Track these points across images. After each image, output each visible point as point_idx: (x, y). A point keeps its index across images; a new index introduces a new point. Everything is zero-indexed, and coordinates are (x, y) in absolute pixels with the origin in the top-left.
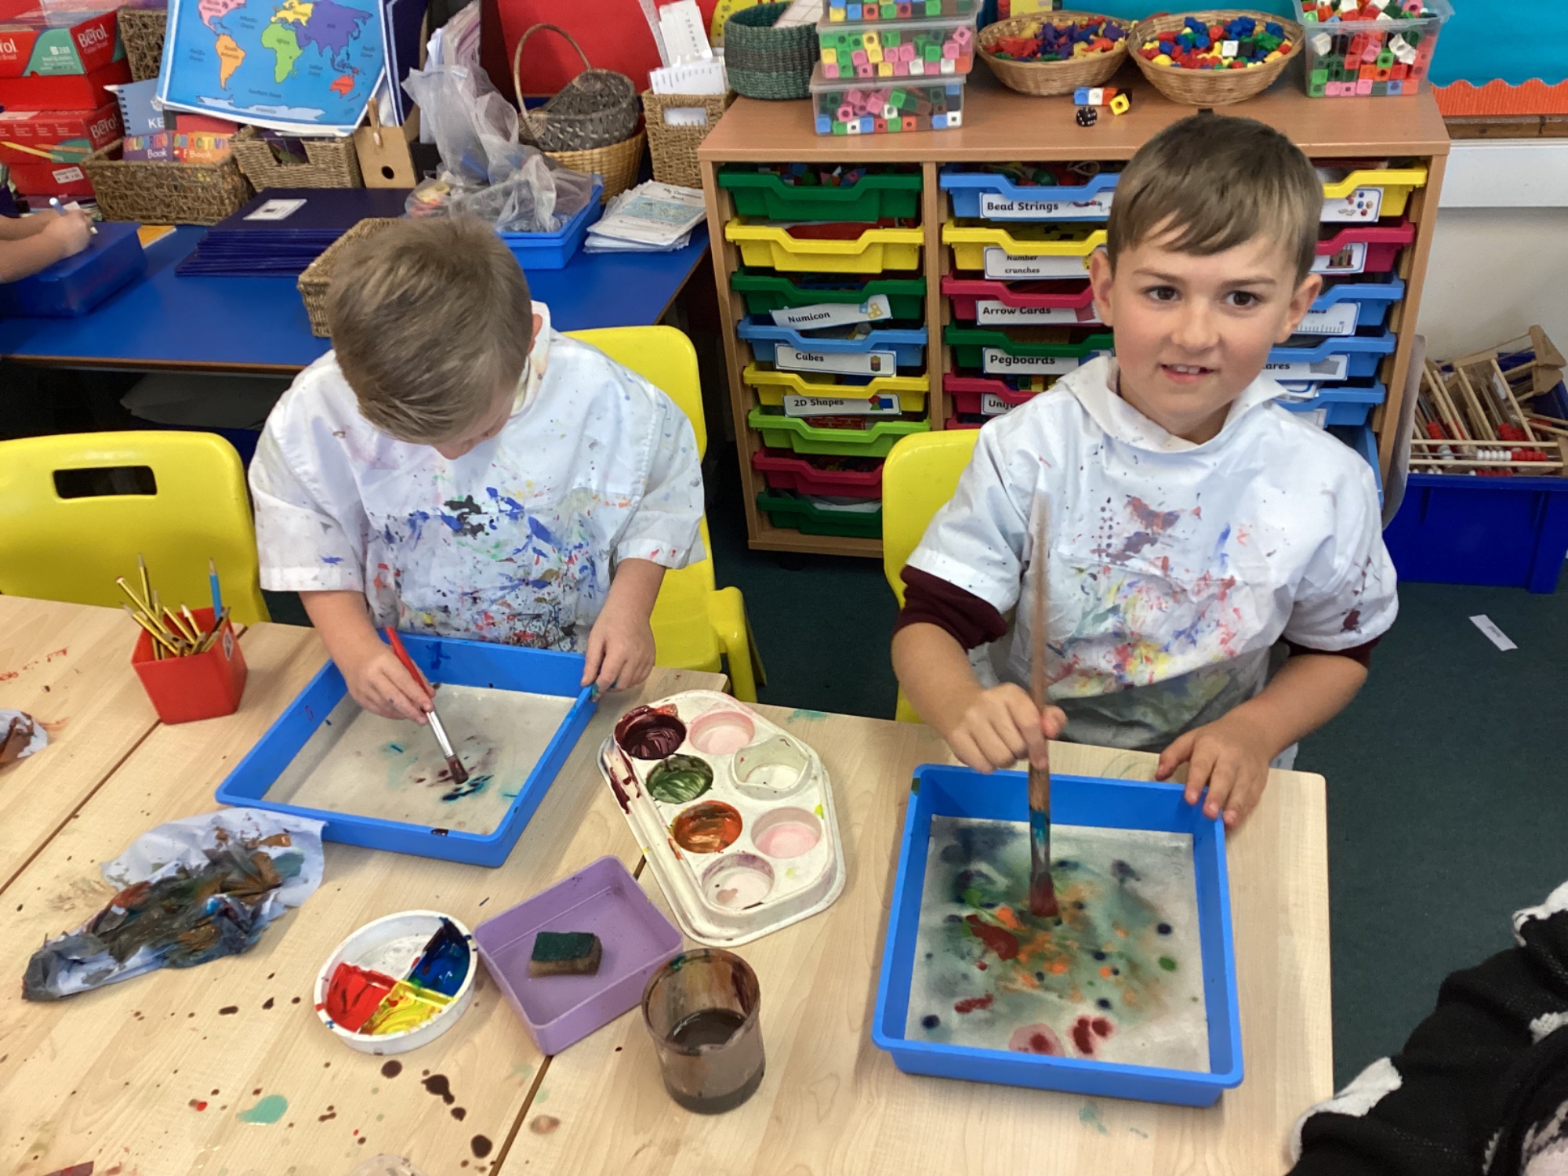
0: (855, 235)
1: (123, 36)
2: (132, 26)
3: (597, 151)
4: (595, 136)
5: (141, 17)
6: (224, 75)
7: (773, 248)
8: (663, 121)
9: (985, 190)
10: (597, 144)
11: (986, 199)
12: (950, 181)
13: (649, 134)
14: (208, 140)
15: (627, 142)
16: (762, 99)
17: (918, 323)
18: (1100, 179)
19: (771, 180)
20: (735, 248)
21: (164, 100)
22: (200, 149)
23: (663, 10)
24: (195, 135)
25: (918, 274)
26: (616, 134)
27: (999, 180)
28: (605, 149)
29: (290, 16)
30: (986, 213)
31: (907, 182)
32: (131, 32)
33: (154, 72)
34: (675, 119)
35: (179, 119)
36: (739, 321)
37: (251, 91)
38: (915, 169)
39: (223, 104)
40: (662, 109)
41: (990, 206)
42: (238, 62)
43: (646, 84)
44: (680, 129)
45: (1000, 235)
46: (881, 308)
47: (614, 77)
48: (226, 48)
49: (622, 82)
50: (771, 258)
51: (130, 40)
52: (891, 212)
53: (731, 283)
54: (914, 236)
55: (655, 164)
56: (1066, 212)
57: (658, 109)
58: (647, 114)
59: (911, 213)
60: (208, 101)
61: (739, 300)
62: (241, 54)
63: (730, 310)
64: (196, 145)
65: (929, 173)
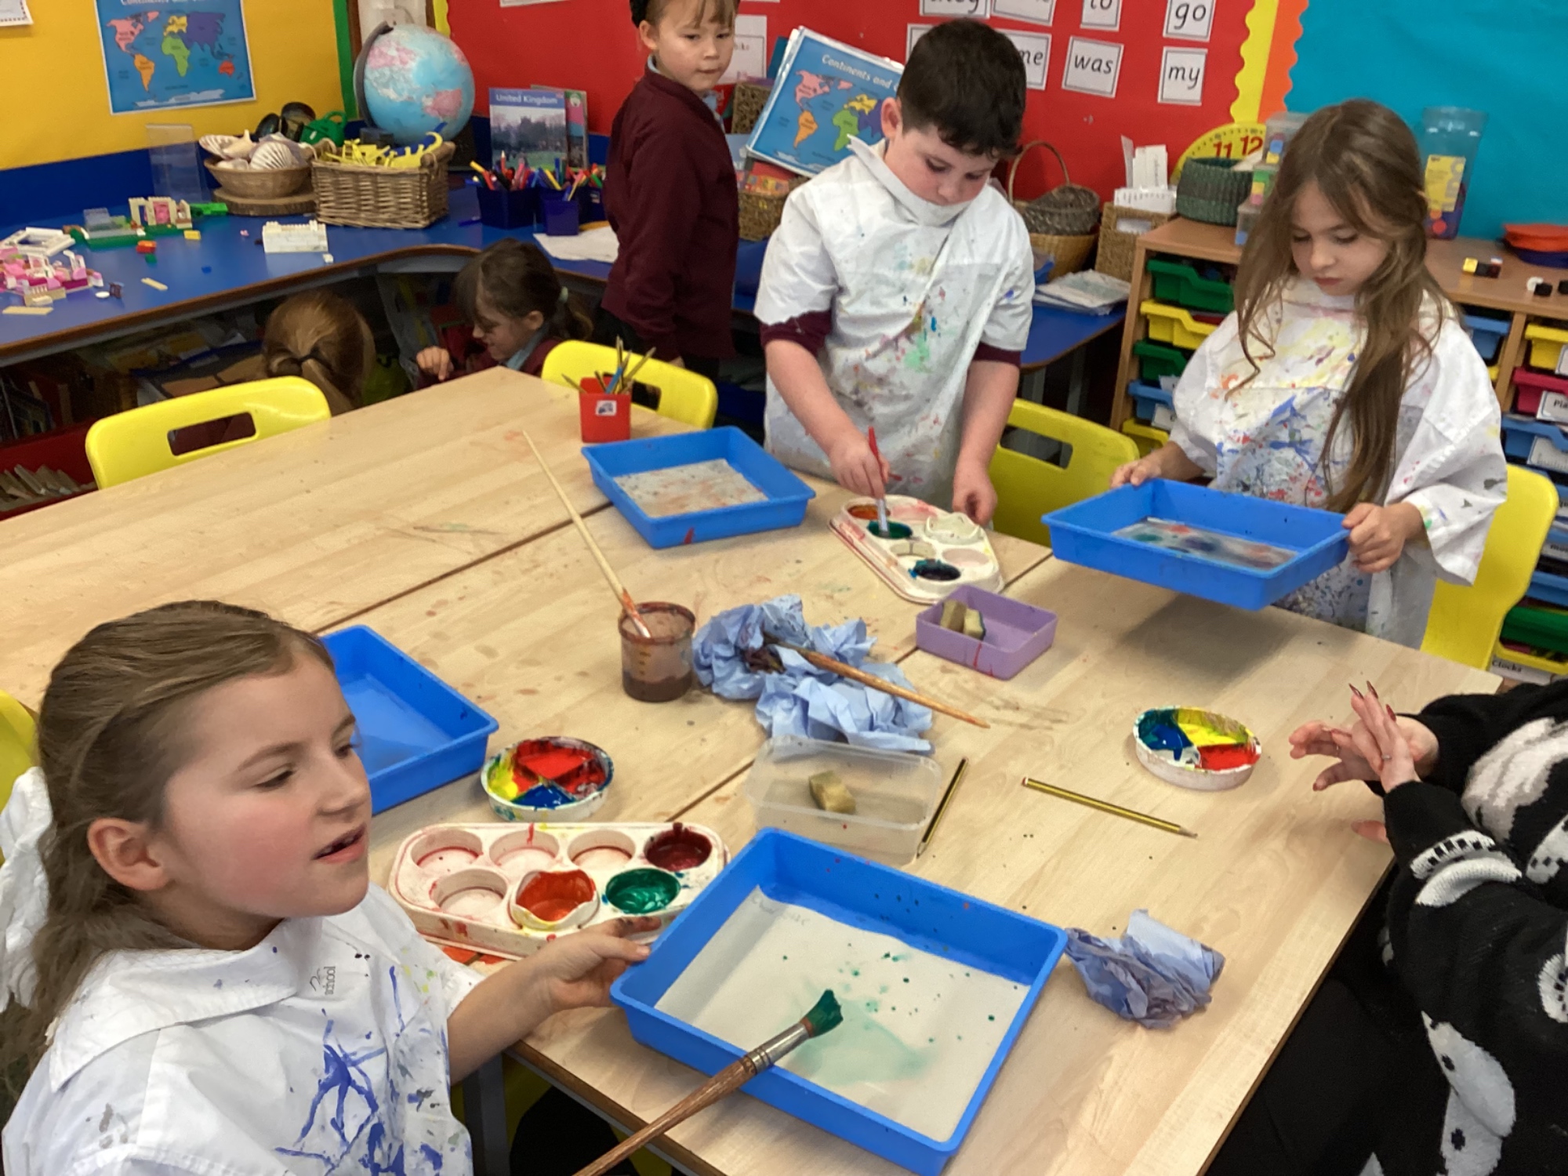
1: (736, 101)
2: (744, 95)
3: (1056, 238)
4: (1058, 227)
5: (752, 90)
6: (799, 138)
7: (1176, 327)
8: (1115, 227)
10: (1059, 233)
13: (1101, 234)
14: (772, 182)
15: (1082, 238)
16: (1199, 221)
19: (1190, 272)
20: (1145, 320)
21: (750, 149)
22: (765, 187)
23: (1138, 151)
24: (763, 177)
26: (1075, 229)
28: (1063, 238)
29: (858, 106)
32: (742, 98)
33: (748, 129)
34: (1124, 227)
35: (756, 164)
36: (1132, 381)
37: (814, 153)
39: (790, 158)
40: (1118, 217)
42: (811, 132)
43: (1111, 198)
44: (1125, 235)
47: (1085, 192)
48: (807, 120)
49: (1091, 196)
50: (1172, 336)
51: (739, 104)
53: (1134, 348)
55: (1099, 259)
57: (1114, 217)
58: (1104, 219)
60: (781, 155)
61: (1136, 364)
62: (815, 126)
63: (1127, 370)
64: (764, 185)
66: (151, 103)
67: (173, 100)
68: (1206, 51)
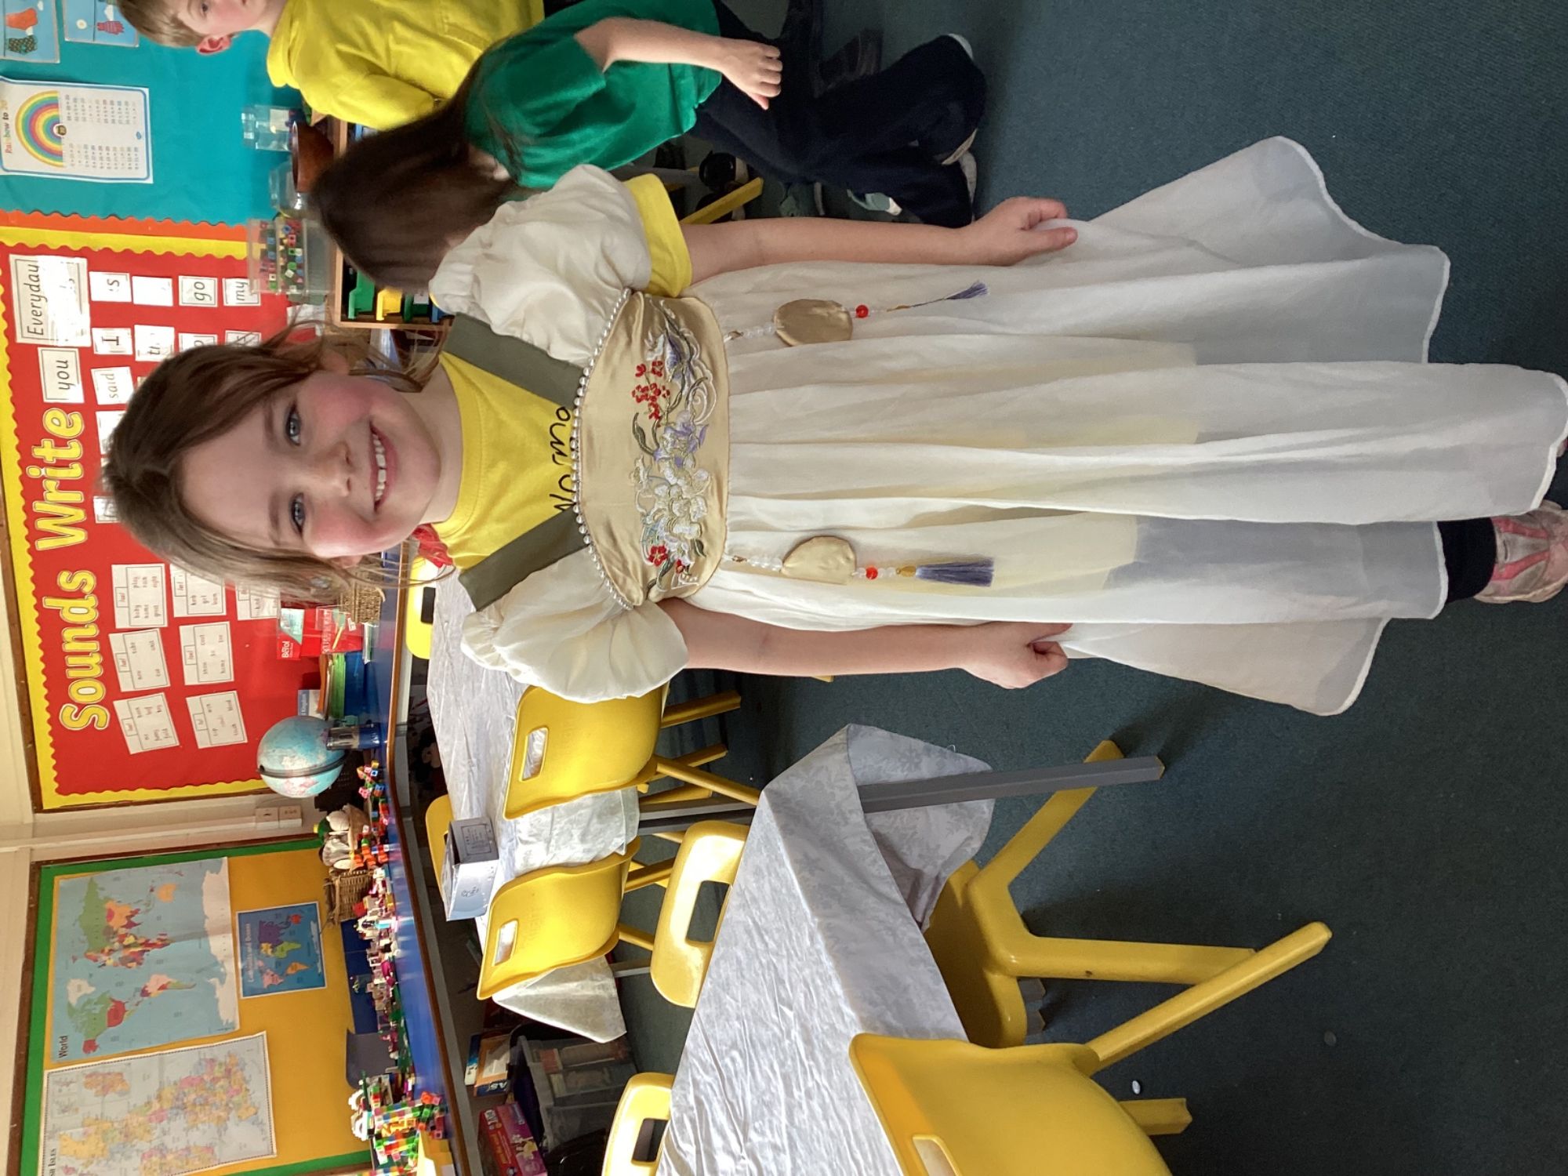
66: (319, 964)
67: (318, 952)
68: (223, 280)
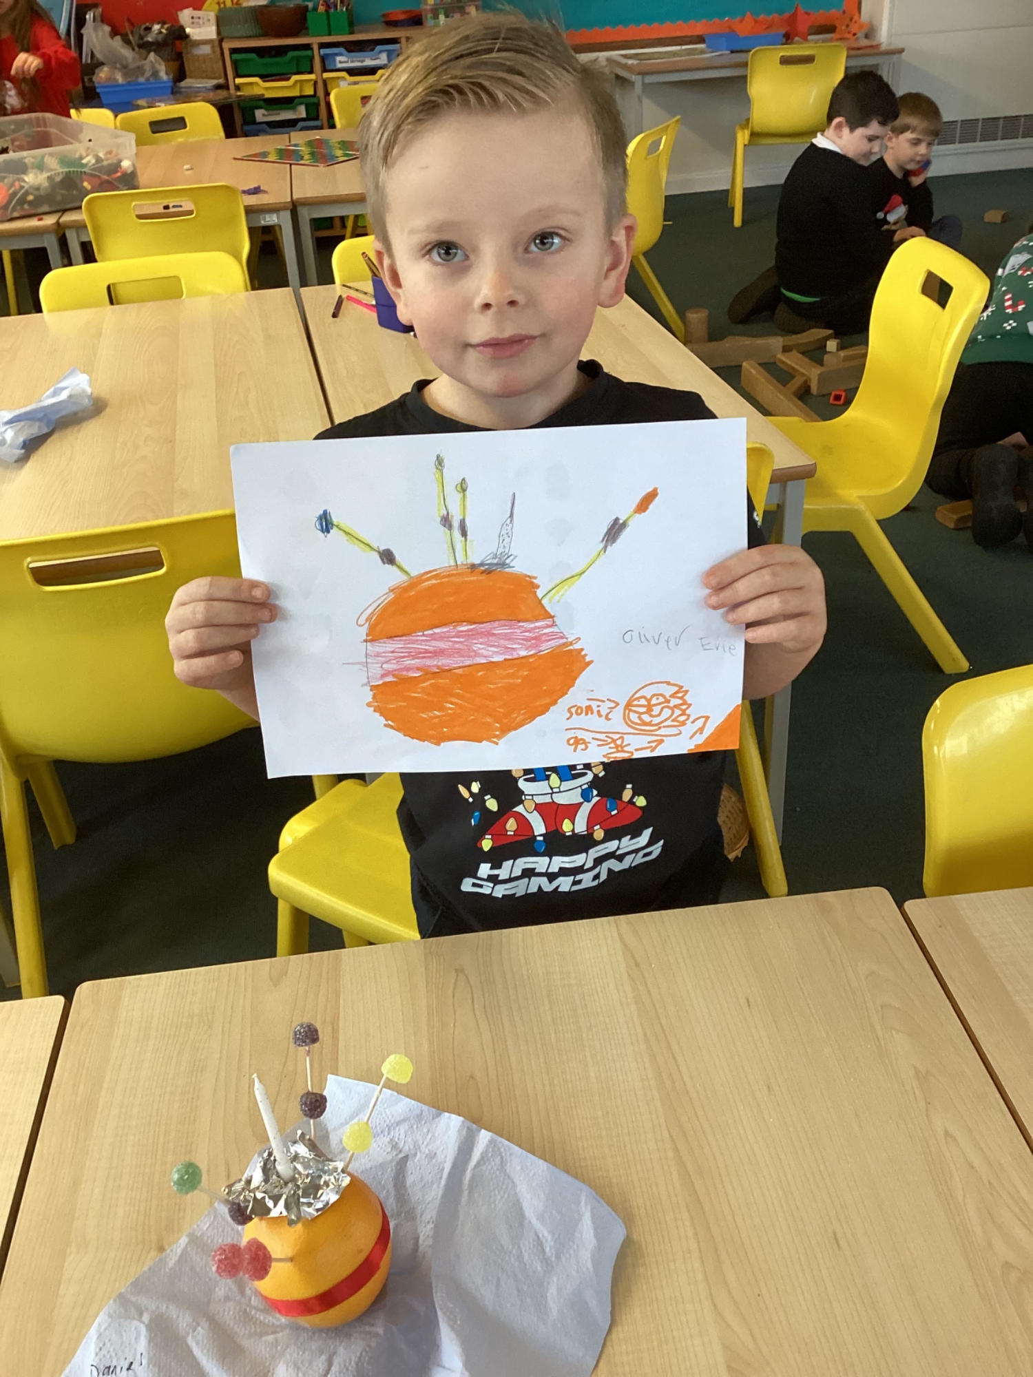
0: (288, 79)
7: (256, 87)
9: (337, 55)
11: (338, 58)
12: (323, 51)
17: (317, 118)
18: (379, 48)
19: (253, 56)
25: (315, 95)
27: (342, 50)
30: (339, 66)
31: (308, 53)
36: (242, 124)
38: (308, 47)
40: (192, 46)
41: (340, 62)
45: (344, 74)
46: (302, 112)
50: (254, 92)
52: (302, 69)
53: (237, 103)
54: (313, 77)
56: (369, 63)
59: (309, 70)
61: (241, 113)
65: (315, 48)
